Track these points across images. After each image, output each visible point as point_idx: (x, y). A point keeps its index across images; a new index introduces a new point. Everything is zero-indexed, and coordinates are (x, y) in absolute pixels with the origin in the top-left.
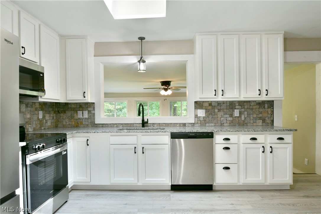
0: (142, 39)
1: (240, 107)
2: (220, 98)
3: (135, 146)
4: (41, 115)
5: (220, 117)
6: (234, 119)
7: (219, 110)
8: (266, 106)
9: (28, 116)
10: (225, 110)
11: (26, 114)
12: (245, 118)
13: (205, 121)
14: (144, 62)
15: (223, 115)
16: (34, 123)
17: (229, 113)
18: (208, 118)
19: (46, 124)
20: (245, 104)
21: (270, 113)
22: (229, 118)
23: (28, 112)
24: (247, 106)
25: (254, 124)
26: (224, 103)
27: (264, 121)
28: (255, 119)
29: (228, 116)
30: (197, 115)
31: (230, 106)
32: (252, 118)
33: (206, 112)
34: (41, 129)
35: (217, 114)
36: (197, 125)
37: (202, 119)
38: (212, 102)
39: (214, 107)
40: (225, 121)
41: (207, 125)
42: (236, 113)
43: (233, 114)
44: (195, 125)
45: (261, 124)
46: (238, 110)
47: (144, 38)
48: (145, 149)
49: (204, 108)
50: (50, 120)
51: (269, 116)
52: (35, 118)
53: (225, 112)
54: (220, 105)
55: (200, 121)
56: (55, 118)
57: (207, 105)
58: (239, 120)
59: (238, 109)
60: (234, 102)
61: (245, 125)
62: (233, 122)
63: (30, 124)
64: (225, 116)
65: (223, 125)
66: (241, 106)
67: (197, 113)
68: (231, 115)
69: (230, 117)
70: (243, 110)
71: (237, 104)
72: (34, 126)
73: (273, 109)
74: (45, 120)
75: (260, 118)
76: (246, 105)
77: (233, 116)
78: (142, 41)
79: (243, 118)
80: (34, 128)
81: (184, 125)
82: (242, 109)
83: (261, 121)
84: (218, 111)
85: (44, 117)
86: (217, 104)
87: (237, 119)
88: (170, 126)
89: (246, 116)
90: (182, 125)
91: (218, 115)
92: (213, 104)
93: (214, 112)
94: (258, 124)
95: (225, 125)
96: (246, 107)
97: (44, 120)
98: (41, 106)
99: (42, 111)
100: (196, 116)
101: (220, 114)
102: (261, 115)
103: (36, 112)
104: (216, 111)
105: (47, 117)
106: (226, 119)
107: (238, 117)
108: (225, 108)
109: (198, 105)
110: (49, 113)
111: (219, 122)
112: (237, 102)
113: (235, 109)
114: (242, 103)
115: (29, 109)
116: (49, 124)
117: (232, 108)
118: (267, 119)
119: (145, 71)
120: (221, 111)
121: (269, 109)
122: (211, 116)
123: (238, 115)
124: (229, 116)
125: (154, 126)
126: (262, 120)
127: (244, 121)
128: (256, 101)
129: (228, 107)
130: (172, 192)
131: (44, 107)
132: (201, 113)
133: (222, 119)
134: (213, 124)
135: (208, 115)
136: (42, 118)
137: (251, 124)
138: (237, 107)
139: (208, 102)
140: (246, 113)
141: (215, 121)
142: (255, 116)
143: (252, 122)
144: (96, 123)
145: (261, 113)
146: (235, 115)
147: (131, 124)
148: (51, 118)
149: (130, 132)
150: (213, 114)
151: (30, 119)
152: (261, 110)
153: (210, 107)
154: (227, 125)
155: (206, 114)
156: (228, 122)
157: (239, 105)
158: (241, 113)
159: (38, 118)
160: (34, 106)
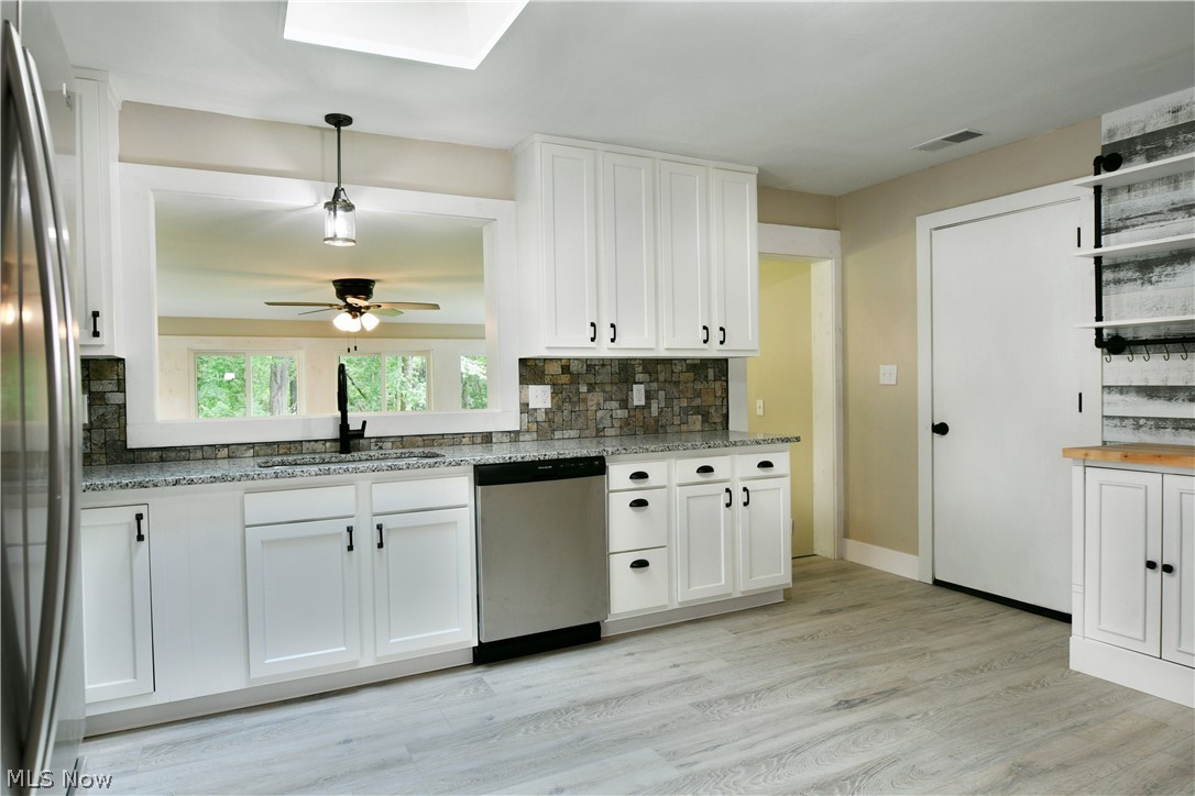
0: (339, 121)
1: (647, 377)
2: (604, 350)
3: (349, 522)
5: (594, 408)
6: (631, 414)
7: (592, 388)
8: (711, 373)
10: (608, 388)
12: (661, 412)
13: (550, 421)
14: (349, 207)
15: (602, 401)
17: (620, 396)
18: (560, 413)
20: (659, 370)
21: (719, 394)
22: (619, 411)
24: (663, 374)
25: (684, 427)
26: (603, 365)
27: (706, 417)
28: (685, 411)
29: (615, 404)
30: (528, 405)
31: (622, 375)
32: (676, 409)
33: (555, 394)
35: (585, 401)
36: (527, 437)
37: (541, 417)
38: (569, 359)
40: (608, 422)
41: (558, 434)
42: (638, 396)
43: (630, 400)
44: (521, 438)
45: (698, 427)
46: (642, 386)
47: (347, 120)
48: (388, 530)
49: (547, 379)
51: (718, 403)
53: (606, 392)
54: (593, 372)
55: (537, 422)
57: (555, 369)
58: (644, 418)
59: (642, 383)
60: (633, 362)
61: (661, 431)
62: (629, 424)
64: (609, 405)
65: (602, 434)
66: (650, 374)
67: (527, 396)
68: (625, 403)
69: (621, 408)
70: (654, 385)
71: (640, 369)
73: (727, 381)
75: (698, 410)
76: (662, 371)
77: (630, 406)
78: (342, 128)
79: (655, 411)
81: (487, 438)
82: (651, 384)
83: (700, 417)
84: (589, 391)
86: (585, 367)
87: (638, 413)
88: (441, 445)
89: (663, 404)
90: (479, 440)
91: (590, 404)
92: (574, 368)
93: (578, 393)
94: (692, 428)
95: (609, 432)
96: (662, 377)
100: (525, 408)
101: (595, 399)
102: (697, 402)
104: (583, 389)
106: (611, 416)
107: (643, 408)
108: (607, 379)
109: (531, 370)
111: (592, 425)
112: (638, 362)
113: (636, 383)
114: (652, 366)
117: (626, 381)
118: (712, 410)
119: (354, 241)
120: (597, 389)
121: (718, 384)
122: (567, 406)
123: (643, 403)
124: (618, 406)
125: (381, 448)
126: (703, 416)
127: (657, 420)
128: (685, 360)
129: (616, 380)
130: (480, 669)
132: (540, 397)
133: (600, 414)
134: (573, 433)
135: (560, 403)
137: (677, 429)
138: (639, 377)
139: (559, 362)
140: (662, 394)
141: (581, 421)
142: (684, 403)
143: (677, 421)
144: (131, 444)
145: (699, 396)
146: (636, 403)
147: (290, 442)
149: (332, 471)
150: (575, 399)
152: (698, 386)
153: (565, 379)
154: (613, 433)
155: (555, 401)
156: (615, 425)
157: (645, 371)
158: (649, 396)
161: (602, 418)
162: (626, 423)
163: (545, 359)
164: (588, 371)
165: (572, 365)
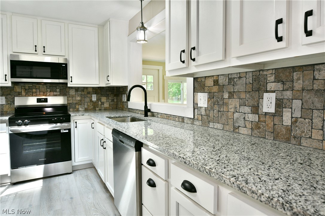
1: (279, 86)
4: (94, 98)
5: (232, 110)
6: (262, 119)
7: (231, 95)
9: (79, 98)
10: (243, 96)
11: (75, 97)
12: (295, 121)
13: (208, 115)
15: (238, 106)
16: (86, 104)
17: (251, 102)
18: (212, 111)
19: (102, 106)
20: (295, 77)
22: (251, 116)
23: (78, 95)
24: (301, 82)
26: (240, 77)
29: (247, 109)
30: (197, 104)
31: (254, 85)
32: (317, 122)
33: (209, 99)
34: (95, 110)
35: (227, 104)
36: (197, 123)
37: (203, 112)
38: (218, 76)
39: (222, 88)
40: (241, 123)
41: (211, 125)
43: (260, 107)
44: (195, 123)
46: (273, 95)
49: (206, 89)
50: (108, 103)
52: (87, 100)
53: (241, 99)
54: (232, 83)
55: (202, 115)
56: (115, 101)
57: (211, 83)
58: (274, 125)
59: (274, 92)
60: (265, 73)
61: (293, 141)
62: (259, 128)
63: (81, 105)
64: (243, 109)
65: (237, 130)
66: (283, 83)
67: (197, 100)
68: (256, 109)
69: (253, 112)
70: (288, 94)
71: (272, 78)
72: (86, 106)
74: (101, 102)
76: (298, 79)
77: (260, 112)
79: (287, 119)
80: (85, 108)
81: (183, 120)
82: (284, 93)
84: (229, 98)
85: (99, 99)
86: (227, 80)
87: (269, 121)
89: (298, 114)
90: (181, 120)
91: (230, 107)
92: (221, 81)
93: (223, 99)
95: (243, 131)
96: (298, 85)
97: (100, 103)
98: (95, 91)
99: (95, 95)
100: (195, 107)
101: (234, 103)
103: (89, 96)
104: (226, 96)
105: (104, 99)
106: (244, 118)
107: (273, 115)
108: (242, 89)
109: (199, 84)
110: (107, 96)
111: (231, 122)
112: (271, 72)
113: (267, 92)
114: (285, 75)
115: (79, 93)
116: (106, 105)
117: (258, 90)
120: (235, 97)
122: (216, 107)
123: (272, 110)
124: (249, 111)
127: (289, 130)
129: (249, 88)
131: (99, 91)
132: (202, 100)
133: (236, 115)
134: (219, 126)
135: (212, 105)
136: (95, 100)
138: (271, 86)
139: (213, 78)
140: (297, 103)
141: (224, 118)
146: (265, 109)
148: (110, 101)
150: (221, 103)
151: (81, 101)
153: (215, 89)
154: (246, 132)
155: (210, 103)
156: (247, 126)
157: (278, 80)
158: (280, 104)
159: (91, 101)
160: (85, 90)
161: (237, 118)
162: (256, 126)
163: (205, 77)
164: (229, 83)
165: (220, 79)
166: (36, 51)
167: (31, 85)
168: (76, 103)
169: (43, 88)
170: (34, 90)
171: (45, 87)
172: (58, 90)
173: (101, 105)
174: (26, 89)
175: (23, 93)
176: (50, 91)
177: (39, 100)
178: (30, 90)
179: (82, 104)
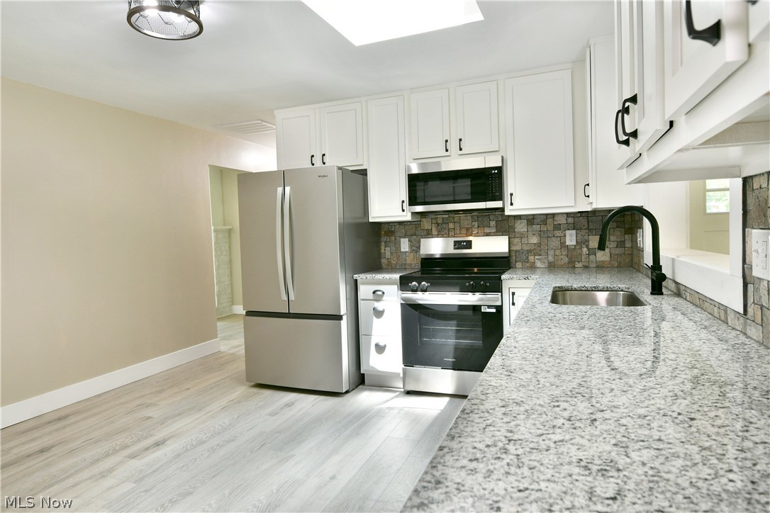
4: (571, 238)
9: (534, 240)
11: (527, 237)
16: (551, 253)
19: (592, 257)
23: (534, 233)
34: (574, 267)
50: (607, 251)
52: (555, 243)
56: (628, 245)
63: (540, 255)
72: (551, 259)
74: (588, 249)
80: (549, 263)
85: (582, 242)
97: (585, 250)
98: (572, 220)
99: (574, 232)
103: (558, 233)
115: (537, 227)
116: (602, 256)
131: (583, 221)
136: (574, 243)
151: (539, 245)
159: (563, 244)
160: (550, 221)
166: (447, 150)
167: (447, 216)
168: (529, 251)
169: (467, 222)
170: (451, 226)
171: (469, 218)
172: (493, 223)
173: (589, 255)
174: (438, 224)
175: (435, 232)
176: (478, 227)
177: (458, 245)
178: (445, 226)
179: (542, 252)
